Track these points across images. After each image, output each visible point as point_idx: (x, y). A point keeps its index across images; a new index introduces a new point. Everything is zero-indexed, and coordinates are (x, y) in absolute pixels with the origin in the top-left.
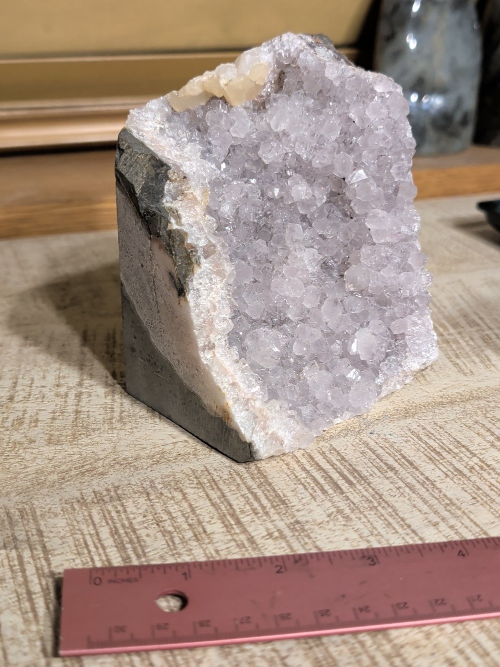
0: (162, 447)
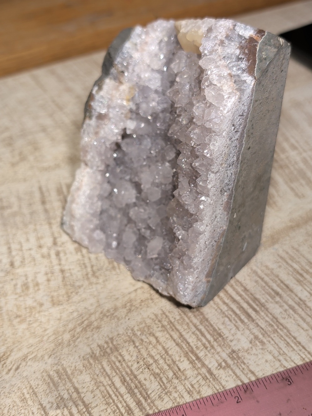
0: (129, 296)
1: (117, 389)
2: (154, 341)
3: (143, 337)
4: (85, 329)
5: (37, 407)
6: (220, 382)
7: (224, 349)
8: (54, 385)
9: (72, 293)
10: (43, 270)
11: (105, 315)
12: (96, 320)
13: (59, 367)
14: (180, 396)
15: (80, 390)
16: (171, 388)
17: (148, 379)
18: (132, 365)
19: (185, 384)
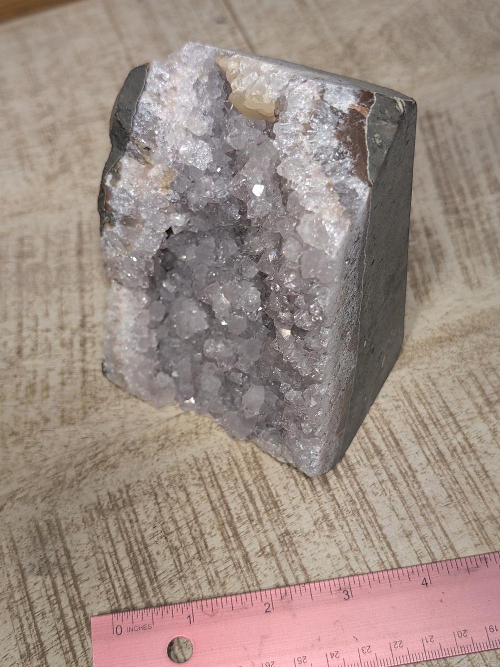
0: (166, 423)
1: (118, 561)
2: (183, 497)
3: (171, 491)
4: (96, 466)
5: (15, 568)
6: (255, 575)
7: (275, 527)
8: (41, 541)
9: (90, 408)
10: (59, 365)
11: (127, 449)
12: (114, 455)
13: (52, 517)
14: (197, 585)
15: (72, 555)
16: (189, 571)
17: (162, 554)
18: (146, 530)
19: (209, 569)
